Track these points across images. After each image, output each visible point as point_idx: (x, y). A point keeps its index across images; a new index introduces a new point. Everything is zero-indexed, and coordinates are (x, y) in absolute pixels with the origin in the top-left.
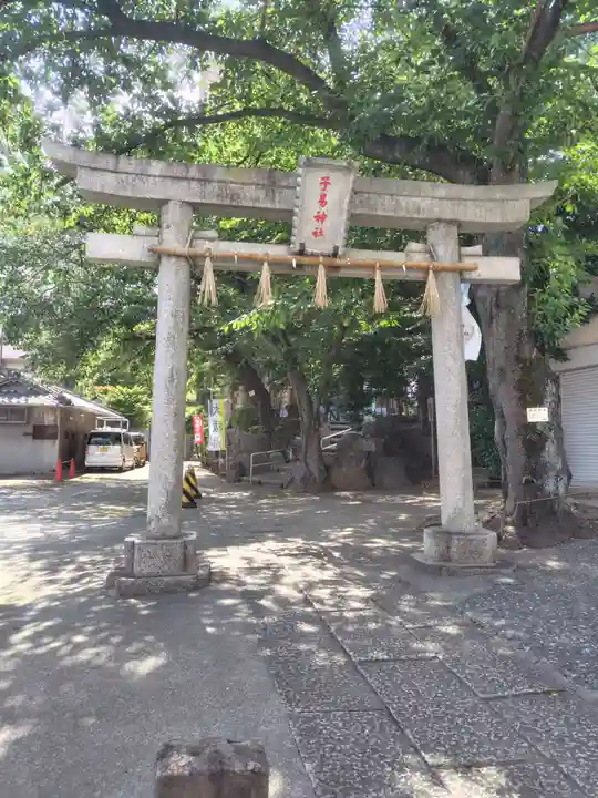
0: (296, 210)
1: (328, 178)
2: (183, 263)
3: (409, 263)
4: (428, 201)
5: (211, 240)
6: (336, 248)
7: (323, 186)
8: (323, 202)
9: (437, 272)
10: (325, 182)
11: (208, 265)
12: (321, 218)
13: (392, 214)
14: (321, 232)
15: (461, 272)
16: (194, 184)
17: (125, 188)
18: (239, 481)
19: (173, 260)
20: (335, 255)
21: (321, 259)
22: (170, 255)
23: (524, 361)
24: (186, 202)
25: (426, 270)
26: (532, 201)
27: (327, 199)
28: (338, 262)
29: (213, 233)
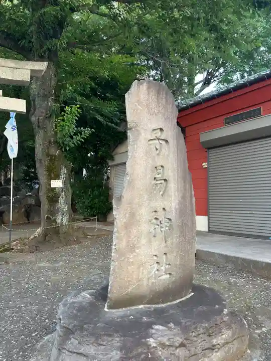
23: (51, 156)
26: (32, 71)
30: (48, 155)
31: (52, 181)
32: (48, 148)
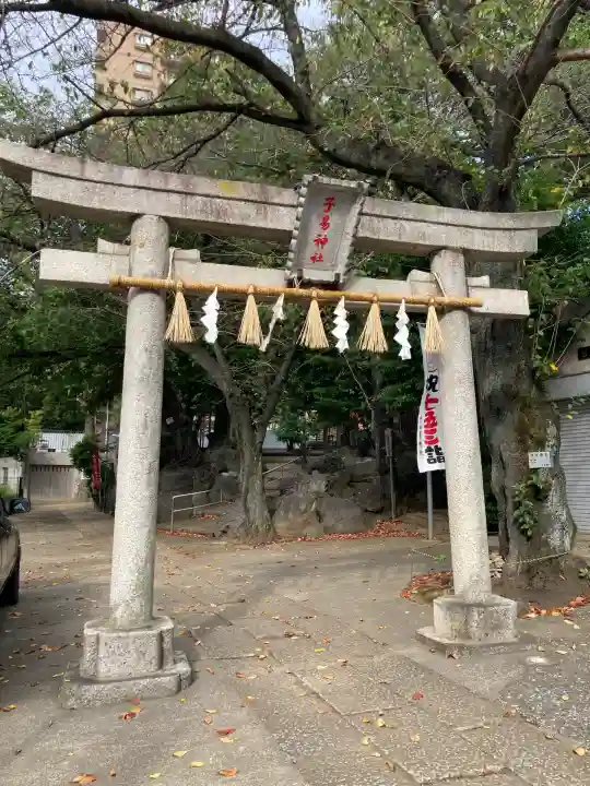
0: (297, 232)
1: (333, 199)
4: (434, 227)
5: (191, 261)
6: (338, 276)
7: (327, 207)
8: (325, 224)
10: (330, 203)
14: (321, 257)
16: (174, 197)
24: (164, 217)
25: (428, 304)
26: (540, 230)
27: (329, 222)
29: (195, 254)
31: (529, 454)
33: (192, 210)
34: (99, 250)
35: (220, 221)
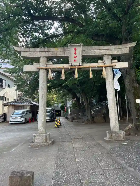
0: (69, 56)
1: (76, 48)
2: (45, 70)
3: (98, 66)
4: (103, 50)
5: (51, 64)
6: (80, 64)
7: (75, 50)
8: (75, 53)
9: (105, 67)
10: (75, 49)
11: (50, 70)
12: (75, 57)
13: (93, 54)
14: (76, 60)
15: (112, 67)
16: (46, 52)
17: (31, 55)
18: (73, 121)
19: (42, 70)
20: (80, 65)
21: (76, 67)
22: (41, 69)
23: (135, 87)
24: (45, 57)
25: (103, 67)
26: (130, 47)
27: (76, 53)
28: (80, 67)
29: (51, 63)
30: (133, 87)
31: (136, 100)
32: (133, 84)
33: (50, 55)
34: (34, 64)
35: (56, 56)
